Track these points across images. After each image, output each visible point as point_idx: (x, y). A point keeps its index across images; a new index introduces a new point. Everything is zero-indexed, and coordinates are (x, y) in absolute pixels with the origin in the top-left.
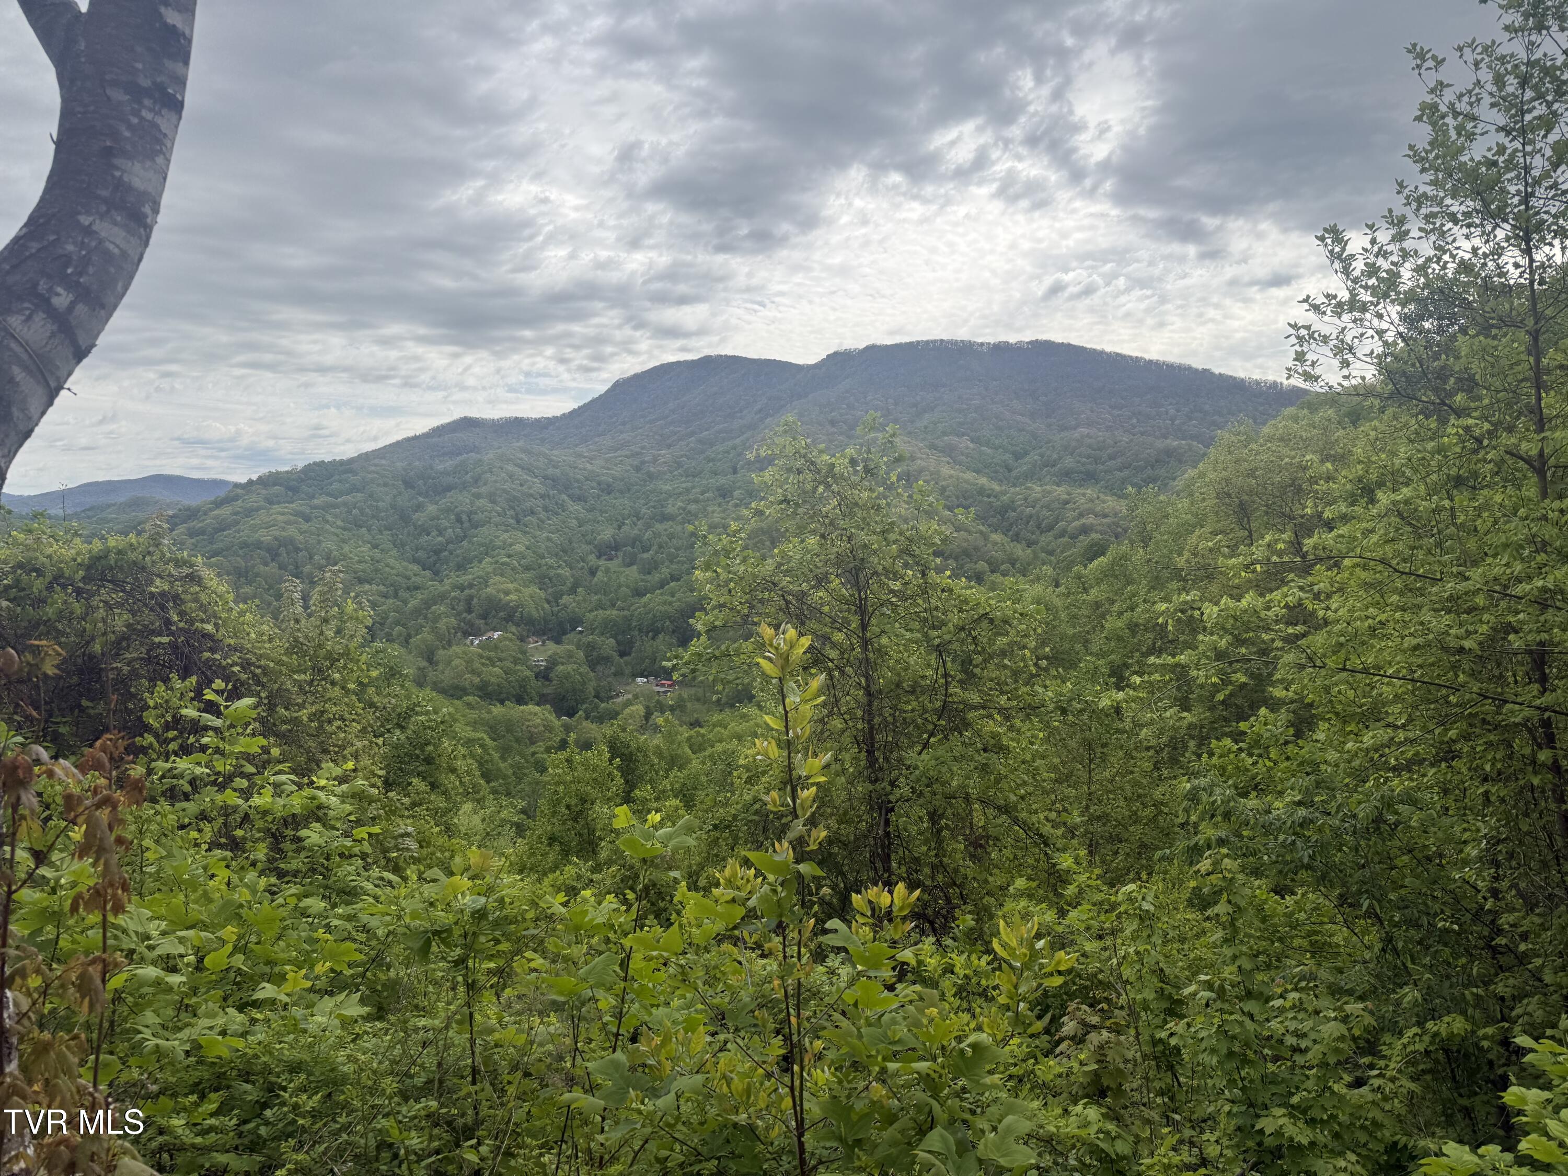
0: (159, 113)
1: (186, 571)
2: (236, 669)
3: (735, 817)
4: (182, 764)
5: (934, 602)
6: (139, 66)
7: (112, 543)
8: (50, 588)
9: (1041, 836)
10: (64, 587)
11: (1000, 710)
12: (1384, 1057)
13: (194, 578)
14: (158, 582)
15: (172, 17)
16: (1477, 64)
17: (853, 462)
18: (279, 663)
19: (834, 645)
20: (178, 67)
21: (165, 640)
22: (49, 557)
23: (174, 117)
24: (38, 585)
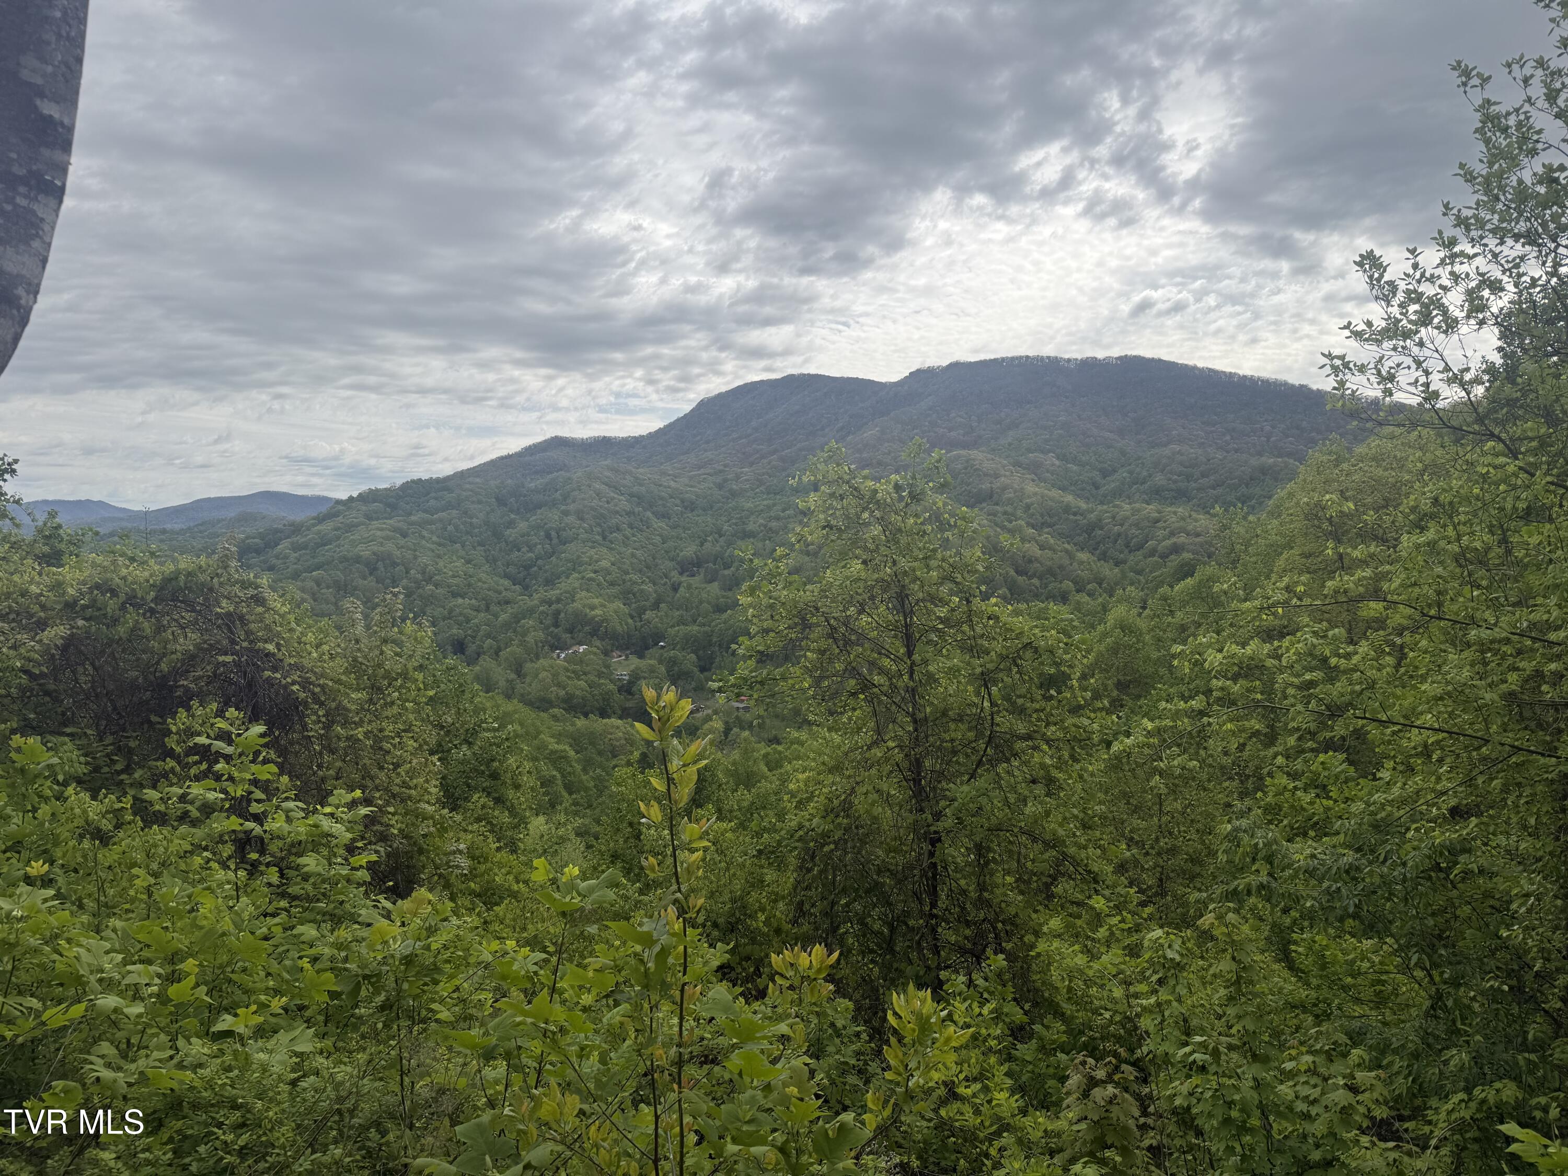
0: (36, 199)
1: (251, 592)
2: (295, 688)
3: (779, 843)
4: (196, 790)
5: (979, 630)
6: (14, 156)
7: (182, 566)
8: (123, 607)
9: (1089, 872)
10: (137, 606)
11: (1048, 742)
12: (1430, 1123)
13: (259, 600)
14: (224, 603)
15: (49, 109)
16: (1526, 81)
17: (898, 488)
18: (339, 682)
19: (882, 671)
20: (57, 155)
21: (229, 659)
22: (124, 578)
23: (53, 203)
24: (112, 605)
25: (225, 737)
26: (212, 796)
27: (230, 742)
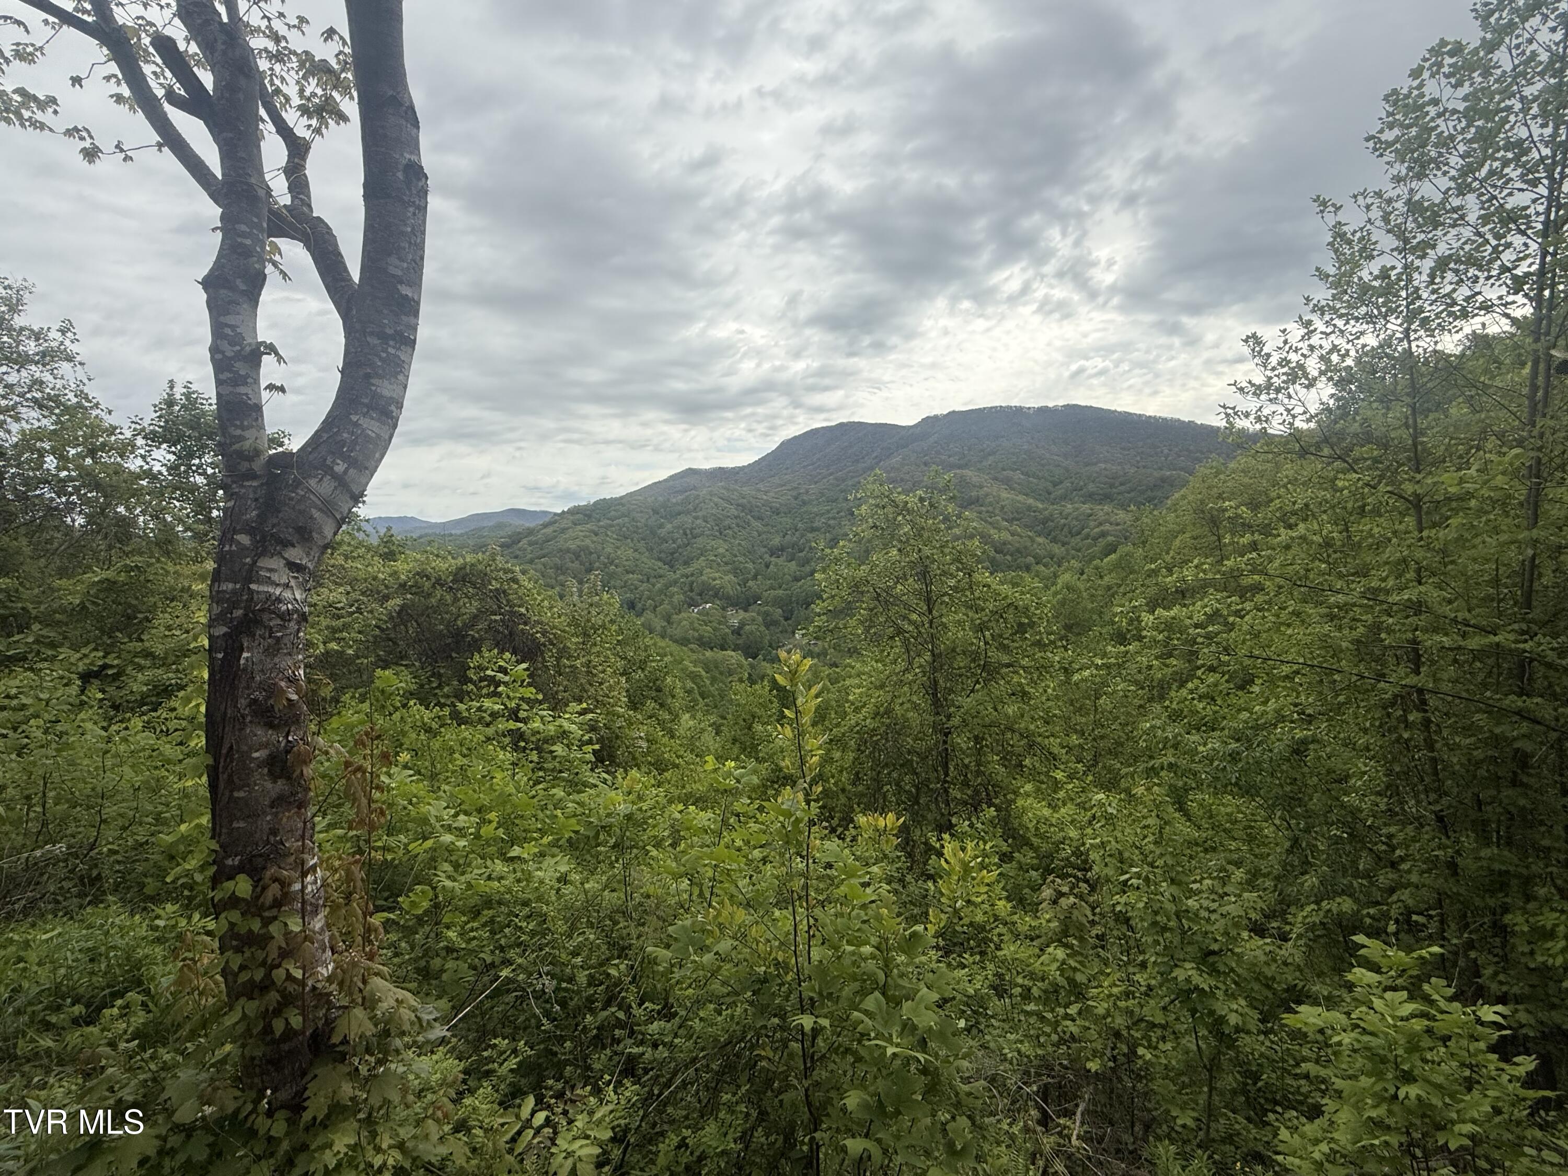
0: (399, 349)
1: (510, 576)
2: (538, 635)
3: (844, 734)
4: (487, 703)
5: (977, 595)
6: (386, 321)
7: (468, 560)
8: (433, 586)
9: (1050, 753)
10: (442, 585)
11: (1023, 668)
12: (1290, 924)
13: (515, 580)
14: (494, 582)
15: (405, 290)
16: (1368, 207)
17: (922, 500)
18: (564, 631)
19: (911, 622)
20: (412, 320)
21: (498, 618)
22: (433, 568)
23: (409, 350)
24: (427, 585)
25: (503, 670)
26: (497, 707)
27: (506, 673)
